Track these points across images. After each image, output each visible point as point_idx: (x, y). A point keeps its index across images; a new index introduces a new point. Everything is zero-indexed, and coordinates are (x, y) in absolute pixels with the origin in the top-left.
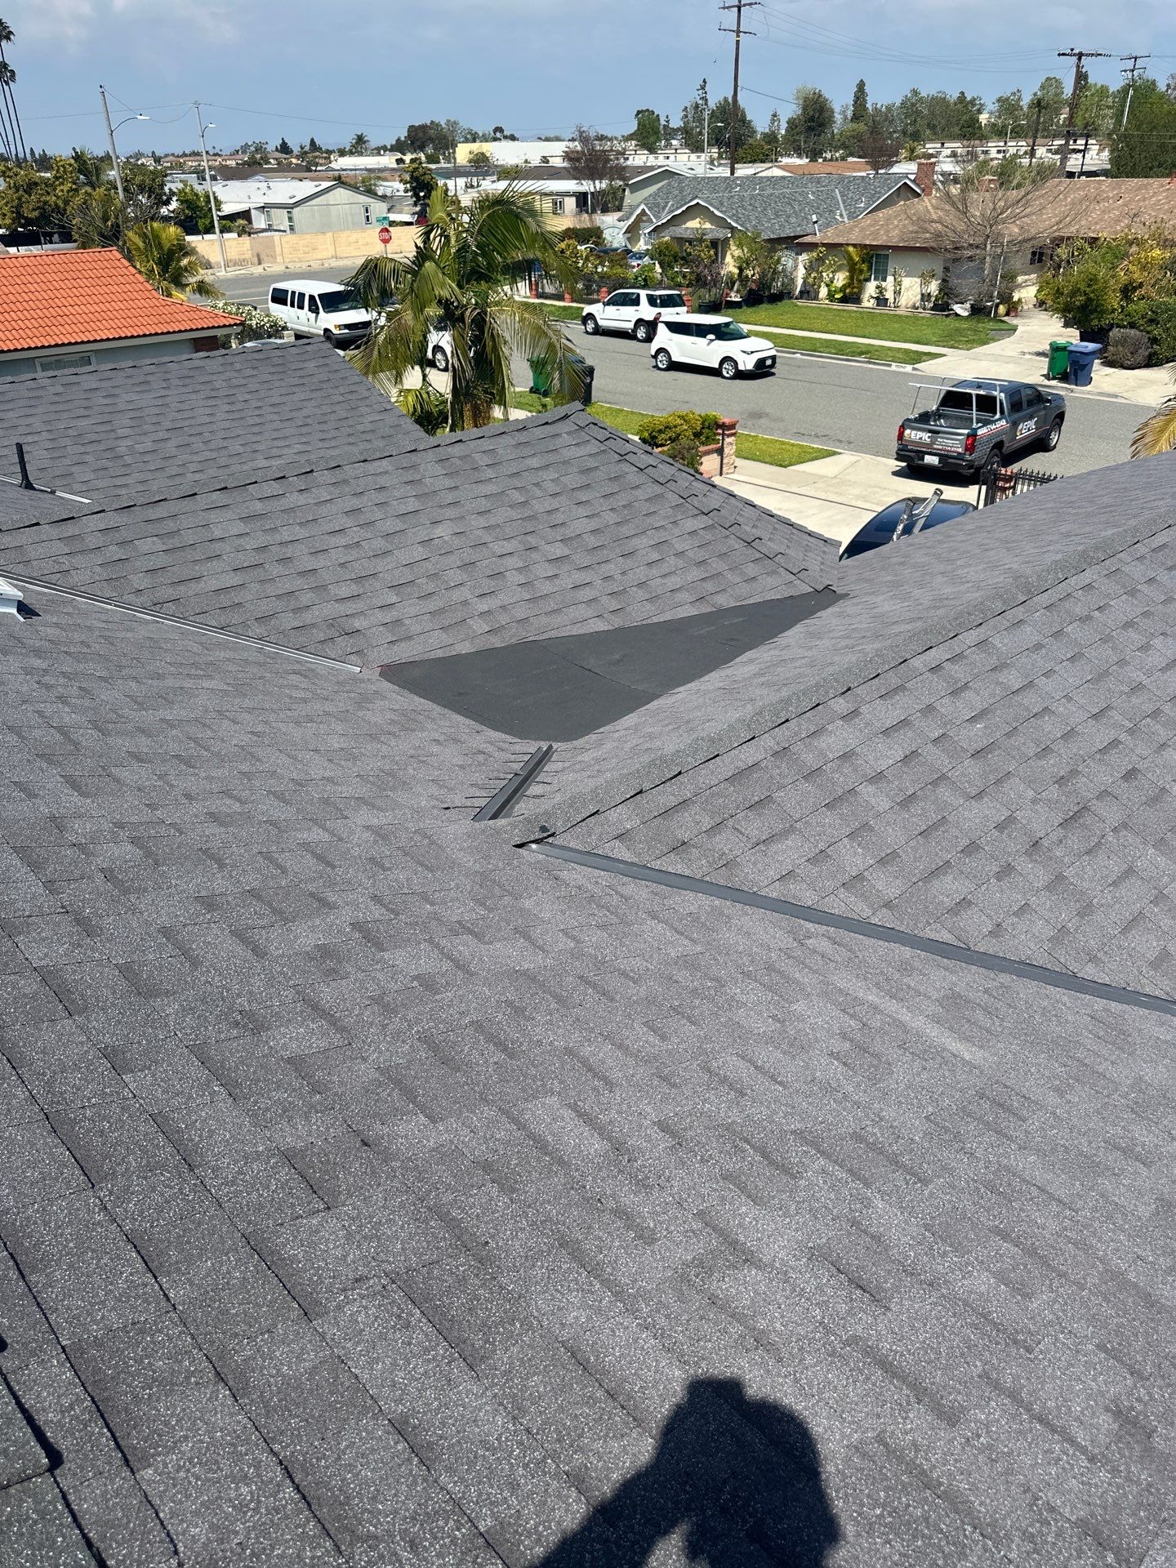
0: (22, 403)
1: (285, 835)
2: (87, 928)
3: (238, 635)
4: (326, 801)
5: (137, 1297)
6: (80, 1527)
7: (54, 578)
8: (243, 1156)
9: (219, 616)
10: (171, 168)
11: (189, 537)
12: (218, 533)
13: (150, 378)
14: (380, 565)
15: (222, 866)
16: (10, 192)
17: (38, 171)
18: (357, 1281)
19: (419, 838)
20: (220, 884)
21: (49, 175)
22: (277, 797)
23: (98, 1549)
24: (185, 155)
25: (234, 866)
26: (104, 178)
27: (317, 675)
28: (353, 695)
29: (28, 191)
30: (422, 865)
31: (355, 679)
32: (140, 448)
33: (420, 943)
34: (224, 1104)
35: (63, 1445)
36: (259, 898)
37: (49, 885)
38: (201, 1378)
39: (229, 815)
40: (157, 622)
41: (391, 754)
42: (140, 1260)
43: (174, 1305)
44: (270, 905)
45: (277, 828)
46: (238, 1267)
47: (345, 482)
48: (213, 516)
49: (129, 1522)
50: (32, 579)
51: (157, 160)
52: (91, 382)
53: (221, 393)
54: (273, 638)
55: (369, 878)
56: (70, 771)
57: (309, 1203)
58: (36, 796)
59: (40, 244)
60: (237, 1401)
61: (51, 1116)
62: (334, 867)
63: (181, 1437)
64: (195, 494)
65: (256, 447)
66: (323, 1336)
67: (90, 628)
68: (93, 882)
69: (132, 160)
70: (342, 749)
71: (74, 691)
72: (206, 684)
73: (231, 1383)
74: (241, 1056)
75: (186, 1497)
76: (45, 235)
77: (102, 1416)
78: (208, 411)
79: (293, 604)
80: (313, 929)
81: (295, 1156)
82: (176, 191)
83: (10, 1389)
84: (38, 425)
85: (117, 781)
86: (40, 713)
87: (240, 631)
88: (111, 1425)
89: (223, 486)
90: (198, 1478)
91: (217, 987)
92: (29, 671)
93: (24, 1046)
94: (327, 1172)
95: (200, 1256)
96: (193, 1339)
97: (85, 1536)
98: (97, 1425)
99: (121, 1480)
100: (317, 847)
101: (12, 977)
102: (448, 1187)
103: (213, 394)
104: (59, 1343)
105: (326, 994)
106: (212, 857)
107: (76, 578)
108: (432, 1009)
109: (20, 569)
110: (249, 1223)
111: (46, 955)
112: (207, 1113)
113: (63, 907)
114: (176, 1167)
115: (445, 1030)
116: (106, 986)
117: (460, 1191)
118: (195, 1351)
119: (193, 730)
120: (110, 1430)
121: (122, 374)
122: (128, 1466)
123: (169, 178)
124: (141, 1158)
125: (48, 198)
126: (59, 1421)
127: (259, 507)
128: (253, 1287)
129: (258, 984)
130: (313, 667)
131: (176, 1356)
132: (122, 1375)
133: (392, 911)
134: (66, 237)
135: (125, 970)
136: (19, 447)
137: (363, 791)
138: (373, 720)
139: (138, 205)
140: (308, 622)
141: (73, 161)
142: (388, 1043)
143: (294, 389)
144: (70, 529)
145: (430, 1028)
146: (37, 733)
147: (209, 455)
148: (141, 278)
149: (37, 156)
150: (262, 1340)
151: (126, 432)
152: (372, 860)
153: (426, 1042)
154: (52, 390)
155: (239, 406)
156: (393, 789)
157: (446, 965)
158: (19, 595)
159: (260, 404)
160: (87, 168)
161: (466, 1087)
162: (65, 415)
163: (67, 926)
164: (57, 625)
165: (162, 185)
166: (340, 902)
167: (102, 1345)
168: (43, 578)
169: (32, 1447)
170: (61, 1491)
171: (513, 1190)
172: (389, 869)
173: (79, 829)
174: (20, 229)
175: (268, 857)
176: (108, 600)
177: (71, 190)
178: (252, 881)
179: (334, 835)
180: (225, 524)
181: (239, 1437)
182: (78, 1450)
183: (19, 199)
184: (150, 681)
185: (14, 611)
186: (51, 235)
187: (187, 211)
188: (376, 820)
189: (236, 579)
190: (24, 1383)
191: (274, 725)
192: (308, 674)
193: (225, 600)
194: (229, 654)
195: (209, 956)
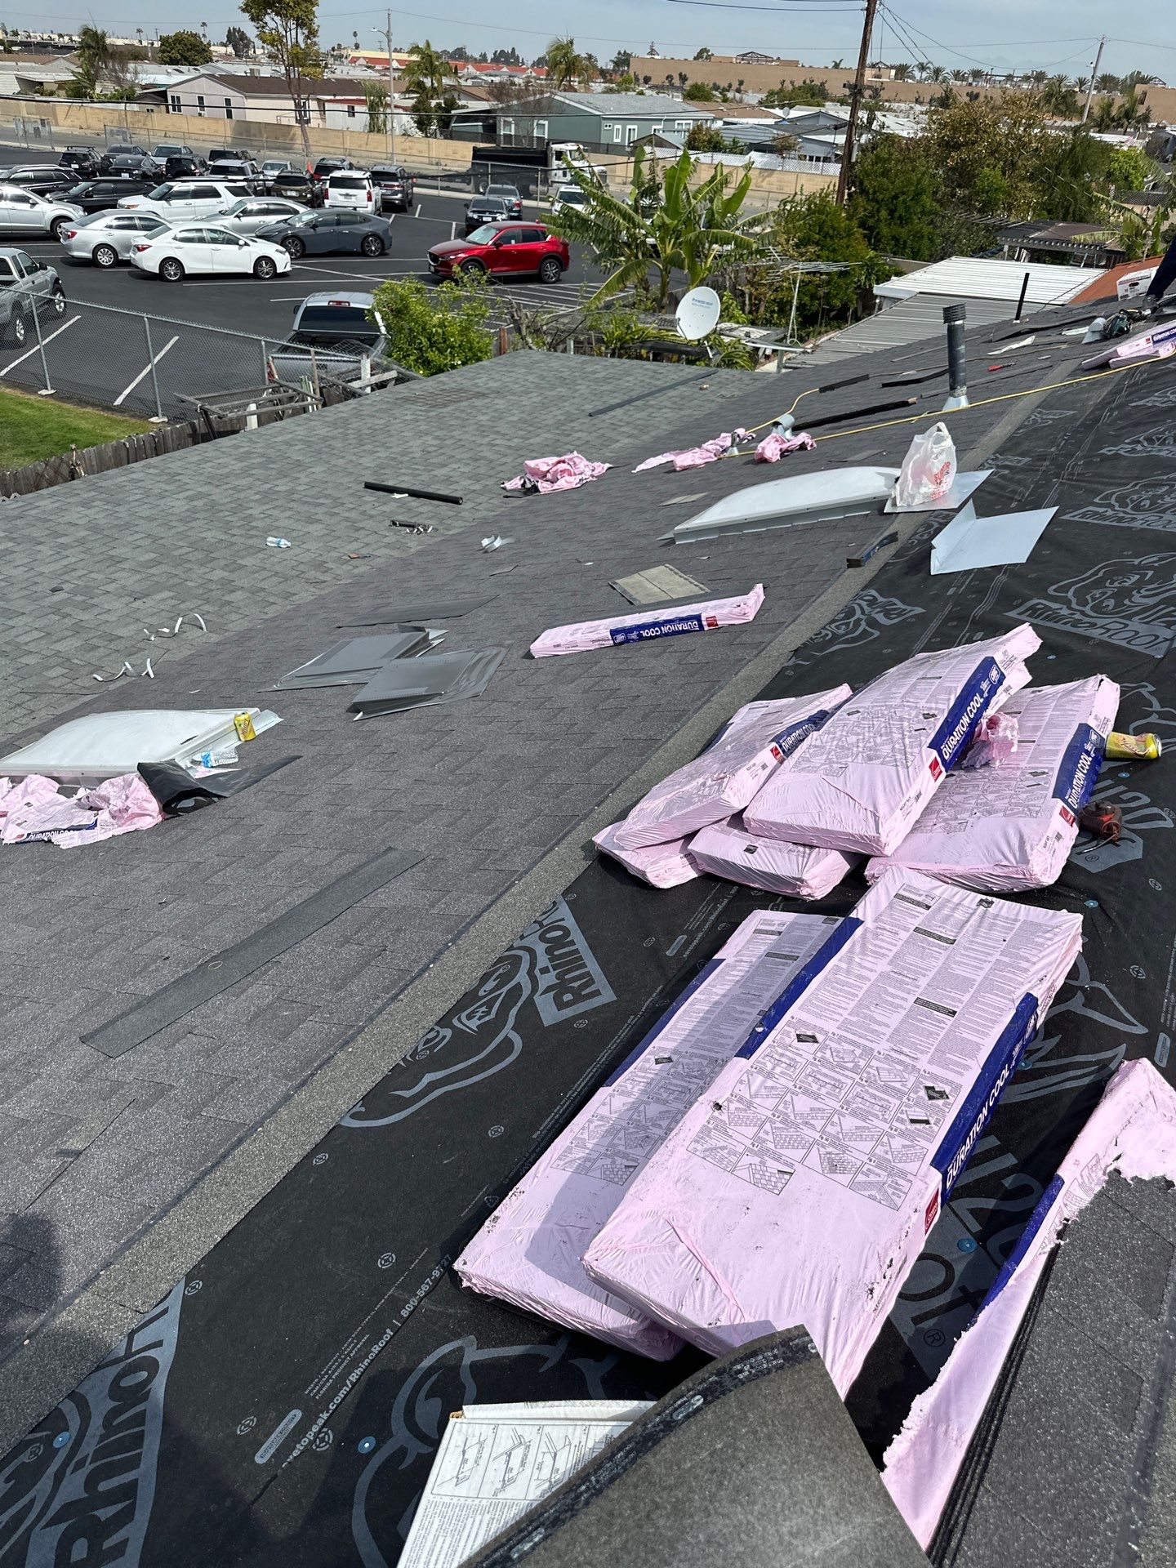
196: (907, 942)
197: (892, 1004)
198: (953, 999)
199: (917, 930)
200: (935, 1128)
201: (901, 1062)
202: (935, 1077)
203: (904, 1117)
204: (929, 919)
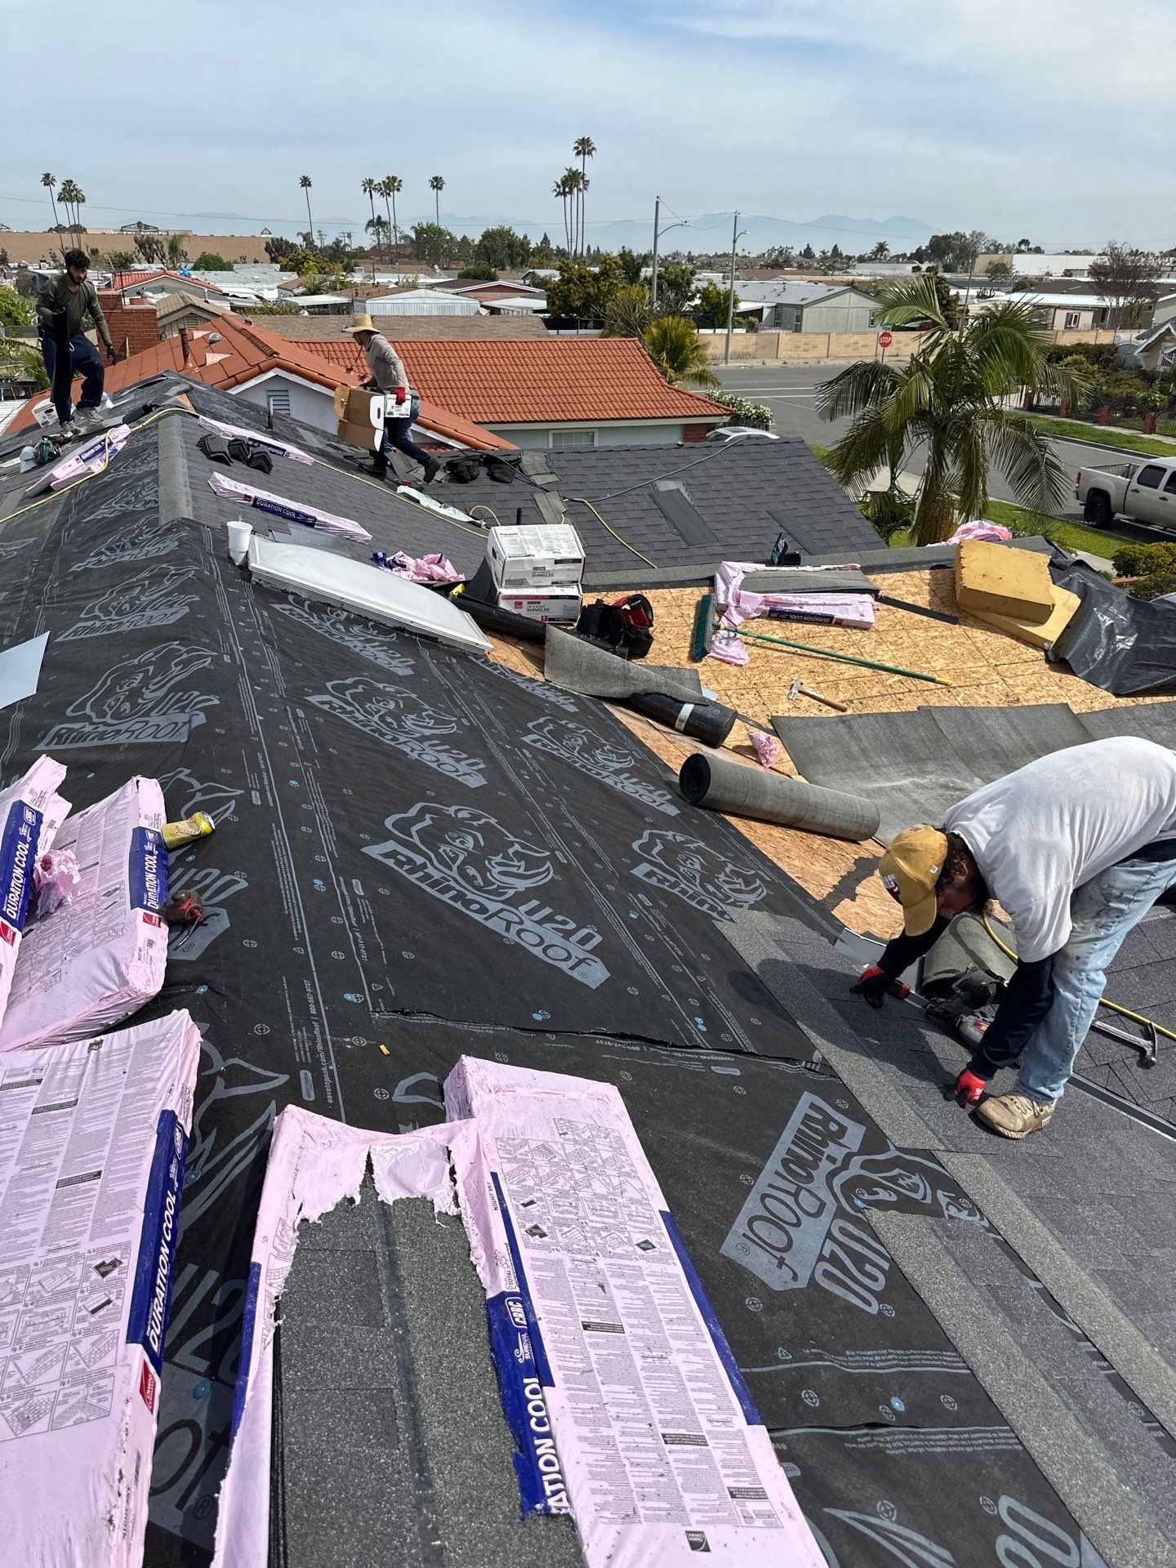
10: (701, 267)
16: (563, 283)
17: (590, 266)
21: (597, 270)
24: (716, 256)
26: (643, 275)
29: (576, 285)
51: (691, 260)
69: (669, 259)
76: (582, 321)
82: (700, 288)
123: (697, 276)
125: (592, 290)
136: (520, 511)
139: (665, 300)
141: (619, 259)
148: (654, 366)
149: (592, 252)
154: (557, 464)
174: (563, 315)
177: (613, 284)
183: (568, 290)
186: (587, 322)
187: (705, 308)
196: (28, 1129)
197: (33, 1205)
198: (93, 1160)
199: (35, 1111)
200: (119, 1302)
201: (61, 1259)
202: (101, 1251)
203: (84, 1313)
204: (43, 1093)
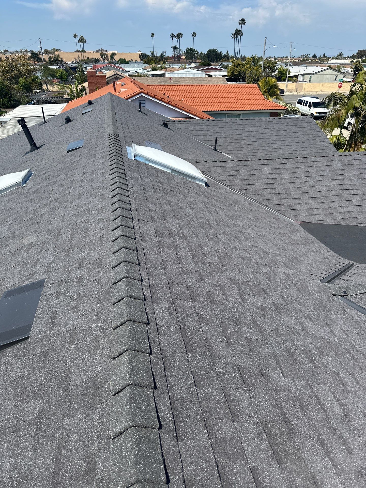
0: (221, 126)
1: (259, 268)
2: (202, 278)
3: (260, 203)
4: (273, 261)
5: (190, 391)
6: (162, 449)
7: (216, 177)
8: (227, 362)
9: (257, 196)
10: (278, 61)
11: (255, 172)
12: (263, 172)
13: (257, 123)
14: (310, 190)
15: (240, 272)
16: (233, 67)
17: (241, 61)
18: (250, 417)
19: (301, 282)
20: (238, 277)
21: (244, 62)
22: (259, 255)
23: (164, 458)
24: (283, 58)
25: (243, 273)
26: (259, 64)
27: (280, 220)
28: (289, 229)
29: (237, 67)
30: (299, 291)
31: (291, 224)
32: (248, 143)
33: (293, 317)
34: (225, 344)
35: (163, 424)
36: (248, 285)
37: (195, 262)
38: (201, 423)
39: (245, 257)
40: (239, 195)
41: (297, 251)
42: (193, 380)
43: (199, 398)
44: (250, 288)
45: (257, 265)
46: (218, 396)
47: (307, 162)
48: (263, 167)
49: (173, 455)
50: (210, 176)
51: (275, 59)
52: (240, 122)
53: (275, 130)
54: (270, 206)
55: (281, 290)
56: (207, 233)
57: (242, 385)
58: (198, 237)
59: (236, 81)
60: (208, 436)
61: (181, 328)
62: (271, 282)
63: (192, 438)
64: (260, 160)
65: (281, 147)
66: (236, 429)
67: (221, 193)
68: (206, 266)
69: (268, 59)
70: (282, 246)
71: (213, 210)
72: (248, 216)
73: (208, 429)
74: (233, 331)
75: (189, 456)
76: (238, 79)
77: (174, 420)
78: (270, 135)
79: (279, 197)
80: (261, 300)
81: (241, 369)
82: (278, 68)
83: (155, 401)
84: (223, 133)
85: (218, 238)
86: (204, 214)
87: (261, 202)
88: (176, 424)
89: (269, 158)
90: (193, 453)
91: (231, 308)
92: (204, 202)
93: (179, 306)
94: (249, 378)
95: (209, 387)
96: (201, 411)
97: (162, 453)
98: (172, 423)
99: (174, 442)
100: (267, 274)
101: (181, 285)
102: (285, 401)
103: (273, 130)
104: (169, 394)
105: (261, 322)
106: (238, 268)
107: (222, 178)
108: (292, 340)
109: (208, 173)
110: (224, 383)
111: (190, 282)
112: (220, 344)
113: (197, 270)
114: (208, 357)
115: (295, 349)
116: (203, 296)
117: (288, 403)
118: (201, 415)
119: (241, 229)
120: (175, 426)
121: (249, 121)
122: (177, 439)
123: (277, 64)
124: (200, 350)
125: (242, 69)
126: (164, 416)
127: (278, 166)
128: (221, 404)
129: (242, 311)
130: (279, 217)
131: (196, 413)
132: (181, 412)
133: (286, 303)
134: (244, 80)
135: (208, 293)
136: (216, 138)
137: (286, 261)
138: (294, 238)
139: (266, 72)
140: (282, 203)
141: (251, 59)
142: (276, 345)
143: (298, 131)
144: (224, 164)
145: (290, 346)
146: (202, 220)
147: (266, 148)
148: (261, 93)
149: (242, 57)
150: (219, 421)
151: (245, 138)
152: (283, 284)
153: (288, 350)
154: (229, 124)
155: (279, 134)
156: (295, 263)
157: (300, 327)
158: (206, 180)
159: (286, 134)
160: (255, 60)
161: (298, 370)
162: (231, 131)
163: (197, 276)
164: (213, 191)
165: (274, 67)
166: (271, 294)
167: (179, 400)
168: (213, 177)
169: (156, 420)
170: (160, 436)
171: (305, 412)
172: (288, 289)
173: (206, 249)
174: (232, 77)
175: (253, 273)
176: (228, 186)
177: (249, 67)
178: (247, 279)
179: (274, 272)
180: (266, 170)
181: (207, 447)
182: (166, 427)
183: (234, 69)
184: (233, 212)
185: (204, 184)
186: (240, 79)
187: (279, 74)
188: (288, 272)
189: (265, 187)
190: (158, 401)
191: (264, 233)
192: (277, 219)
193: (259, 192)
194: (256, 208)
195: (230, 297)
